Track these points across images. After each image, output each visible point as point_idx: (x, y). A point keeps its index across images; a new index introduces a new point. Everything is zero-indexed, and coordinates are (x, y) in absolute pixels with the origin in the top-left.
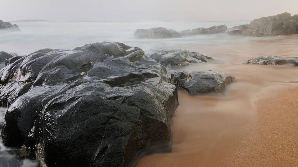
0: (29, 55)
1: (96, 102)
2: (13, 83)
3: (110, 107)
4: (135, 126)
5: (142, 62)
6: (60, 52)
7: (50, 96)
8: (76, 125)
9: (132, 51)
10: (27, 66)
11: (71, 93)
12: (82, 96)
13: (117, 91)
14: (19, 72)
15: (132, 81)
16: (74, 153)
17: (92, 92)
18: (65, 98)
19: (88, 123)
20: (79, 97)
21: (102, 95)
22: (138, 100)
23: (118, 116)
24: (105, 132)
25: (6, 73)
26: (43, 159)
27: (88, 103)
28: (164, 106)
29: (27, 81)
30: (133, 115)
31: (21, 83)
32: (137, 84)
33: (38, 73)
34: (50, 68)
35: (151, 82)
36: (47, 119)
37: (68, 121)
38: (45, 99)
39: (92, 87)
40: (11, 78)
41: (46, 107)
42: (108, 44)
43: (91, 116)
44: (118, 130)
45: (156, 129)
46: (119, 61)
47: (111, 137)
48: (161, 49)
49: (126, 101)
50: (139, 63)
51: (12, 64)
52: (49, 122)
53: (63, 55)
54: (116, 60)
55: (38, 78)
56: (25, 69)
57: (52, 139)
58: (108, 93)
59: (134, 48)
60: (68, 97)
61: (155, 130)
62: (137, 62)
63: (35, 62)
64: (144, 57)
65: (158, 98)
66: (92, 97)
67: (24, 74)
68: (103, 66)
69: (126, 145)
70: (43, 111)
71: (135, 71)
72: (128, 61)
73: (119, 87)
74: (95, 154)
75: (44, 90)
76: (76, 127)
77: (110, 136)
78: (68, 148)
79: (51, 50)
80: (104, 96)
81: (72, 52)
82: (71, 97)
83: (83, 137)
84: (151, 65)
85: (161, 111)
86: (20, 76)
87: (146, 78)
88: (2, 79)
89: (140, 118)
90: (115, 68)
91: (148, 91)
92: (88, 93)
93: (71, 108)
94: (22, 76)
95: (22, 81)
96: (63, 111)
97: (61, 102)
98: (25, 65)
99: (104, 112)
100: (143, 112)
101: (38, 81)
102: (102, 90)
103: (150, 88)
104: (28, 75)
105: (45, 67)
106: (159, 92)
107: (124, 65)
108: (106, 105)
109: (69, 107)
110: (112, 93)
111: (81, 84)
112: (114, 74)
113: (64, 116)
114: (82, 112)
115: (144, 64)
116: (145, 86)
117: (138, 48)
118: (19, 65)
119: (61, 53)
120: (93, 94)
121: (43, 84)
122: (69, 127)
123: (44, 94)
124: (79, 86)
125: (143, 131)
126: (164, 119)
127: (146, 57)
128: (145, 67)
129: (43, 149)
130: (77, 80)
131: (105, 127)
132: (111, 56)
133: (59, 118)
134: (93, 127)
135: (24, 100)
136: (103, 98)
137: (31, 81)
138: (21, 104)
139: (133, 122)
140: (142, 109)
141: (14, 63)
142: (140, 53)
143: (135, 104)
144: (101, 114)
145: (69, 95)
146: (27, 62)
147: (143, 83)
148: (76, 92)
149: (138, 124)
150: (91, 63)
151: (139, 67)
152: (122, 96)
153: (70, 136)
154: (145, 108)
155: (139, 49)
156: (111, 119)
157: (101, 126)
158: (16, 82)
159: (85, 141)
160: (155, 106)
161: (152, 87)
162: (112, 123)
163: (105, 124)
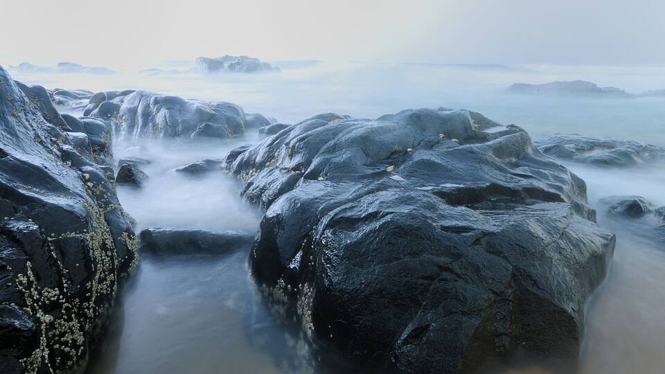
0: (301, 123)
1: (419, 229)
2: (272, 170)
3: (447, 246)
4: (495, 302)
5: (525, 163)
6: (352, 123)
7: (332, 201)
8: (374, 266)
9: (502, 134)
10: (297, 142)
11: (371, 203)
12: (392, 213)
13: (463, 216)
14: (283, 151)
15: (496, 201)
16: (365, 318)
17: (412, 207)
18: (361, 211)
19: (399, 268)
20: (387, 214)
21: (431, 218)
22: (511, 245)
23: (461, 268)
24: (429, 295)
25: (264, 151)
26: (309, 312)
27: (403, 228)
28: (576, 275)
29: (294, 169)
30: (495, 276)
31: (285, 171)
32: (506, 209)
33: (313, 158)
34: (333, 150)
35: (543, 210)
36: (326, 242)
37: (361, 256)
38: (324, 205)
39: (412, 198)
40: (270, 161)
41: (325, 220)
42: (448, 112)
43: (405, 255)
44: (457, 299)
45: (545, 322)
46: (472, 152)
47: (440, 309)
48: (575, 136)
49: (483, 241)
50: (516, 162)
51: (274, 136)
52: (330, 248)
53: (360, 127)
54: (463, 149)
55: (312, 167)
56: (294, 146)
57: (330, 280)
58: (443, 217)
59: (507, 127)
60: (365, 209)
61: (543, 324)
62: (511, 159)
63: (311, 135)
64: (530, 151)
65: (560, 250)
66: (413, 219)
67: (291, 156)
68: (433, 159)
69: (471, 335)
70: (321, 228)
71: (504, 179)
72: (490, 155)
73: (467, 209)
74: (402, 333)
75: (323, 190)
76: (374, 270)
77: (438, 306)
78: (355, 306)
79: (338, 117)
80: (435, 222)
81: (376, 124)
82: (370, 211)
83: (384, 292)
84: (546, 172)
85: (566, 284)
86: (284, 159)
87: (529, 201)
88: (256, 161)
89: (510, 287)
90: (459, 166)
91: (537, 229)
92: (405, 209)
93: (370, 232)
94: (287, 159)
95: (286, 169)
96: (354, 234)
97: (353, 217)
98: (295, 140)
99: (433, 254)
100: (519, 276)
101: (312, 172)
102: (432, 207)
103: (541, 222)
104: (297, 159)
105: (326, 146)
106: (564, 237)
107: (479, 163)
108: (437, 239)
109: (366, 228)
110: (452, 217)
111: (389, 189)
112: (456, 179)
113: (355, 242)
114: (390, 243)
115: (529, 166)
116: (528, 217)
117: (516, 127)
118: (284, 140)
119: (355, 123)
120: (414, 212)
121: (320, 179)
122: (362, 267)
123: (323, 196)
124: (384, 193)
125: (513, 318)
126: (571, 305)
127: (536, 151)
128: (530, 174)
129: (311, 295)
130: (382, 181)
131: (430, 285)
132: (451, 139)
133: (347, 247)
134: (407, 279)
135: (292, 200)
136: (434, 224)
137: (300, 170)
138: (286, 207)
139: (492, 290)
140: (516, 268)
141: (278, 134)
142: (522, 139)
143: (501, 253)
144: (426, 256)
145: (367, 206)
146: (298, 135)
147: (521, 209)
148: (382, 202)
149: (504, 299)
150: (409, 150)
151: (514, 171)
152: (475, 229)
153: (361, 284)
154: (525, 268)
155: (521, 130)
156: (444, 272)
157: (423, 281)
158: (277, 167)
159: (388, 303)
160: (550, 268)
161: (547, 223)
162: (445, 280)
163: (431, 278)
